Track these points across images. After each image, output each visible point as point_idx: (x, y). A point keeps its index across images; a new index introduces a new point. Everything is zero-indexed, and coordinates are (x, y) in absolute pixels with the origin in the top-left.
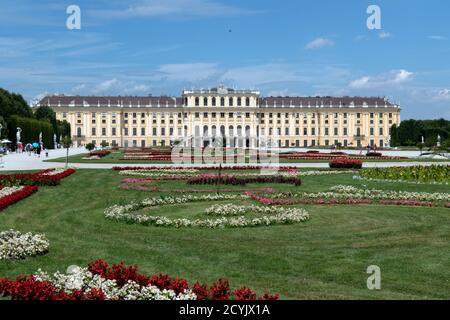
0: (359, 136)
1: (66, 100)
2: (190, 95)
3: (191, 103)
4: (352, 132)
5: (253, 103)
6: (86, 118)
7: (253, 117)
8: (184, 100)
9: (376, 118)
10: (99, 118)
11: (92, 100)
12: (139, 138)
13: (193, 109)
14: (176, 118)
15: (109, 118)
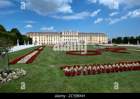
0: (100, 41)
1: (32, 33)
2: (63, 32)
3: (63, 34)
4: (98, 40)
5: (77, 34)
6: (38, 37)
7: (77, 37)
8: (61, 33)
9: (103, 37)
10: (41, 37)
11: (39, 33)
12: (51, 42)
13: (64, 35)
14: (59, 37)
15: (43, 37)
